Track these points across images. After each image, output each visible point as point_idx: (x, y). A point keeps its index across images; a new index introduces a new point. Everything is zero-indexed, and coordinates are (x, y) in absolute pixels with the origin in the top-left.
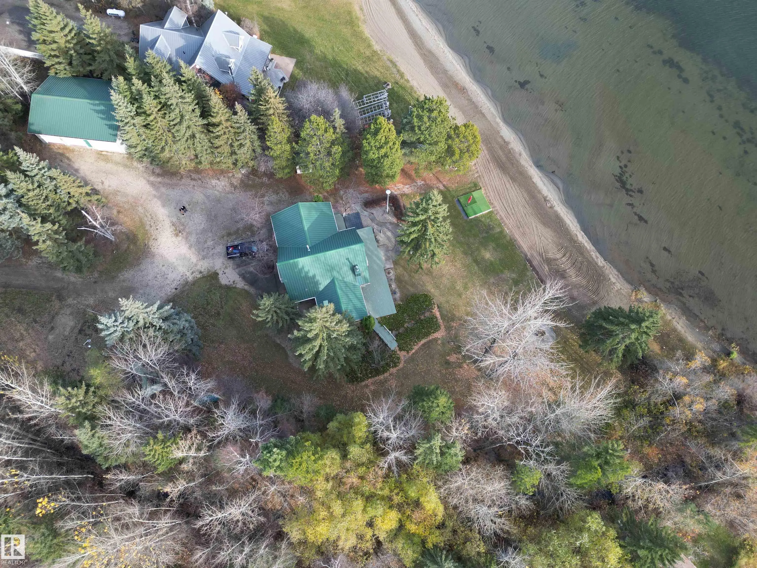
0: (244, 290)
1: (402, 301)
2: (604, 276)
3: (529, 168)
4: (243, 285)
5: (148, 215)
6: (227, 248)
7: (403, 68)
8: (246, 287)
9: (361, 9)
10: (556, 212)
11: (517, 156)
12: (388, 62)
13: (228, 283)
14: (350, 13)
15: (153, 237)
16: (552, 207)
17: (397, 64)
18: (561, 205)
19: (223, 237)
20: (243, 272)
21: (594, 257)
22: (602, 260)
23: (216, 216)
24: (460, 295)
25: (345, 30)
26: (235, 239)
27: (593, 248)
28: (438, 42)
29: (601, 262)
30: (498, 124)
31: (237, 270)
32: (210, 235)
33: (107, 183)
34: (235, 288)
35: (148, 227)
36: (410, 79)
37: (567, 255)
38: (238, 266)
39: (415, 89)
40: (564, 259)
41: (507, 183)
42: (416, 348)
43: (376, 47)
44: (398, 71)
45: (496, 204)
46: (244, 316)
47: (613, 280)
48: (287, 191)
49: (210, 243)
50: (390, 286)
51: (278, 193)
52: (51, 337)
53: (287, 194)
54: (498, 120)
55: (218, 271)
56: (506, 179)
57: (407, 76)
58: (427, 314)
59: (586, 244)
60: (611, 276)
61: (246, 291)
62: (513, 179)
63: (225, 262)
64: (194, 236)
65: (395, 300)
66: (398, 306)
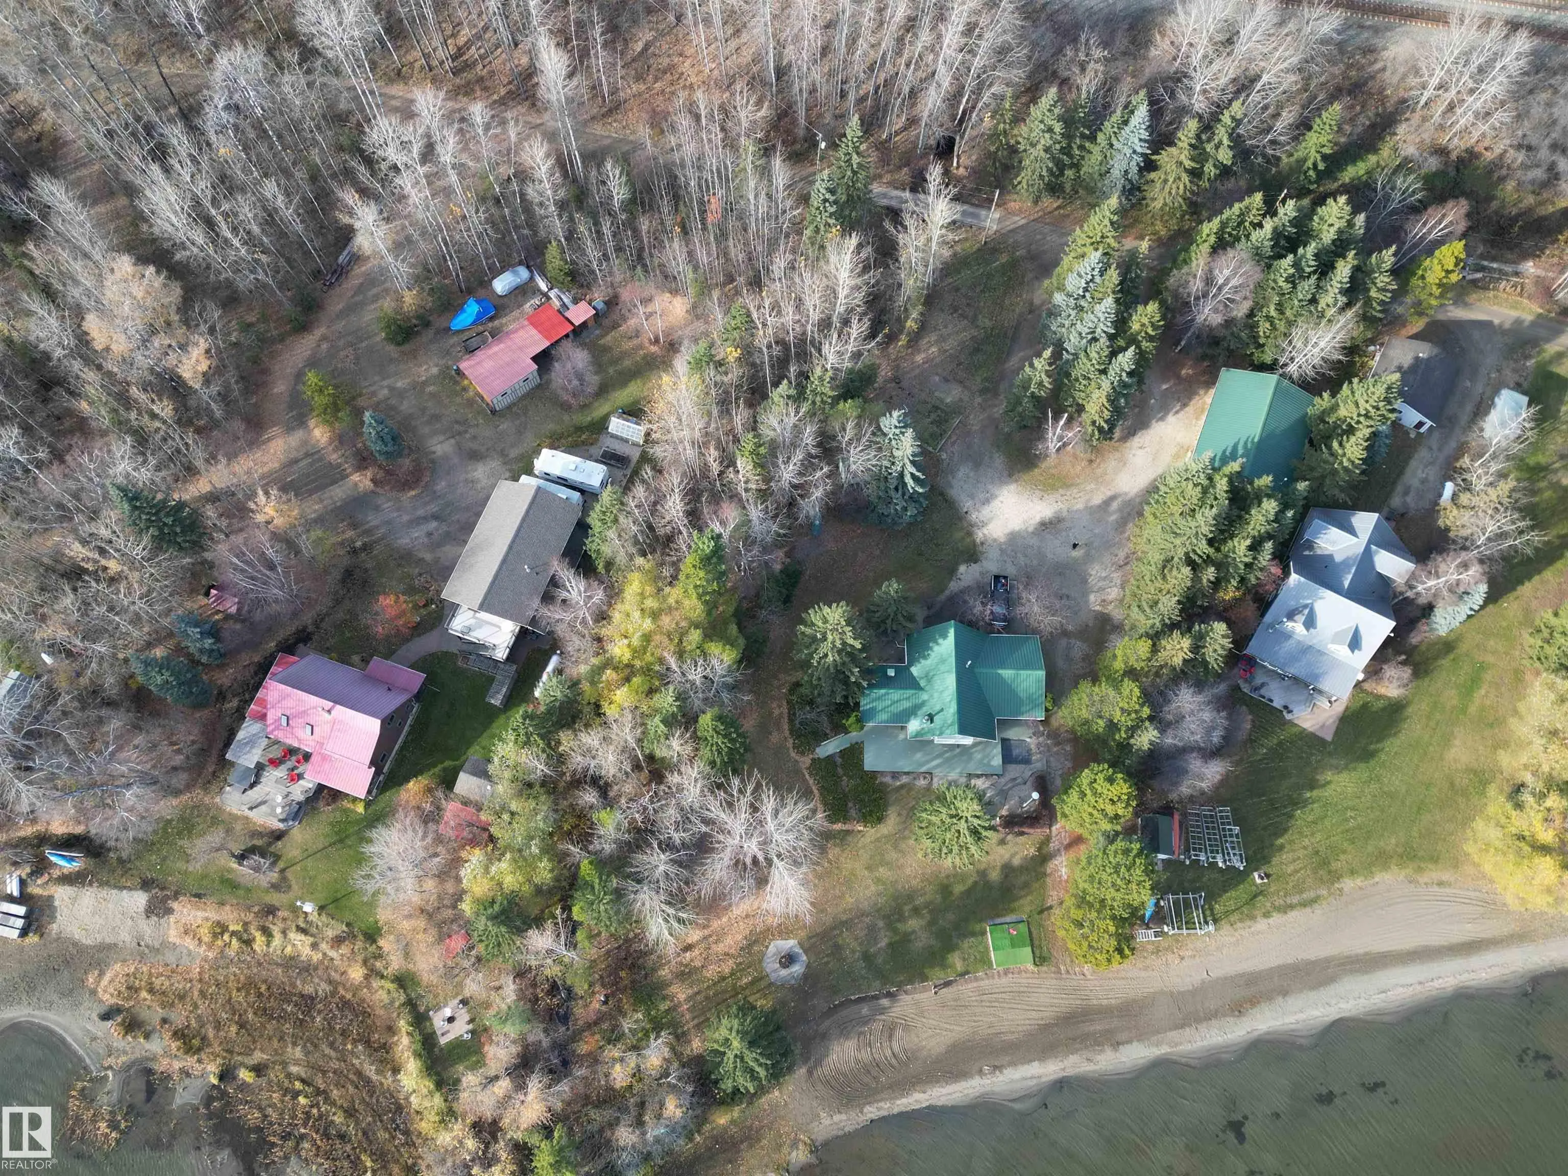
0: (945, 589)
1: (880, 782)
2: (847, 1105)
3: (1061, 1065)
4: (952, 588)
5: (1082, 494)
6: (1005, 578)
7: (1293, 914)
8: (947, 593)
9: (1440, 884)
10: (972, 1077)
11: (1090, 1055)
12: (1312, 894)
13: (959, 571)
14: (1435, 859)
15: (1044, 496)
16: (980, 1072)
17: (1308, 910)
18: (982, 1090)
20: (971, 591)
21: (882, 1104)
22: (873, 1116)
23: (1061, 574)
24: (869, 868)
25: (1393, 841)
27: (896, 1111)
28: (1352, 1002)
29: (872, 1112)
30: (1158, 1045)
31: (974, 585)
33: (1140, 453)
34: (951, 579)
35: (1061, 491)
36: (1271, 921)
37: (894, 1061)
38: (981, 586)
39: (1248, 923)
40: (888, 1053)
41: (1041, 1014)
42: (811, 782)
43: (1348, 884)
44: (1292, 907)
45: (1004, 980)
47: (837, 1118)
49: (1022, 560)
50: (907, 773)
52: (937, 378)
54: (1163, 1050)
55: (978, 564)
56: (1048, 1014)
57: (1276, 919)
58: (853, 813)
59: (904, 1101)
60: (843, 1117)
61: (942, 591)
62: (1045, 1028)
63: (989, 573)
64: (1037, 544)
65: (884, 774)
66: (874, 774)
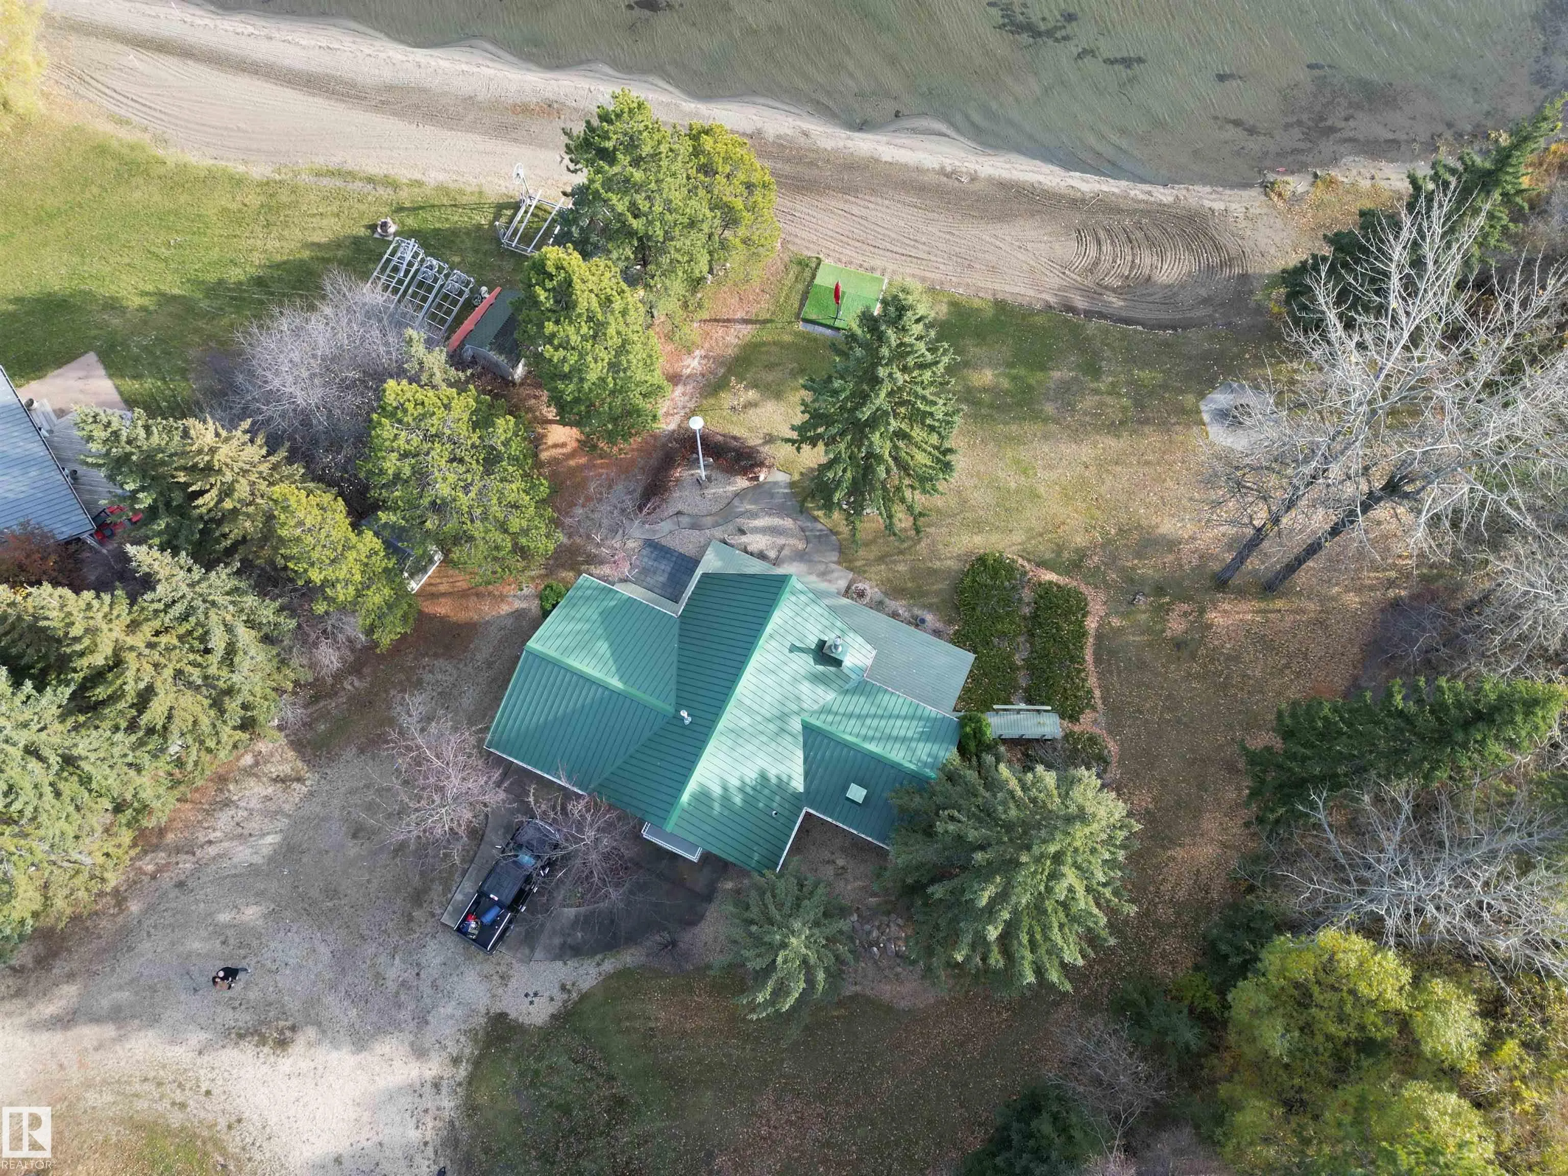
0: (610, 977)
1: (950, 622)
2: (1197, 213)
3: (850, 144)
4: (593, 971)
5: (137, 1087)
7: (374, 168)
8: (609, 966)
9: (122, 122)
10: (990, 180)
11: (802, 140)
12: (325, 181)
13: (552, 1009)
14: (102, 150)
15: (222, 1123)
16: (974, 179)
17: (350, 166)
18: (981, 159)
19: (411, 919)
20: (557, 941)
21: (1141, 197)
22: (1161, 189)
23: (332, 893)
24: (1034, 496)
25: (137, 195)
26: (447, 889)
27: (1124, 184)
28: (383, 55)
29: (1163, 195)
30: (697, 114)
31: (539, 954)
32: (370, 949)
34: (584, 997)
35: (176, 1119)
36: (418, 176)
37: (1102, 235)
38: (530, 939)
39: (452, 186)
40: (1107, 248)
41: (846, 207)
42: (1092, 681)
43: (259, 171)
44: (370, 180)
45: (877, 263)
46: (684, 1034)
47: (1218, 206)
48: (436, 656)
49: (395, 971)
50: (895, 615)
51: (420, 682)
53: (440, 663)
54: (690, 105)
55: (496, 1008)
56: (835, 202)
57: (403, 174)
58: (1027, 595)
59: (1105, 188)
60: (1207, 204)
61: (621, 974)
62: (849, 190)
63: (488, 968)
64: (330, 999)
65: (937, 633)
66: (959, 640)
